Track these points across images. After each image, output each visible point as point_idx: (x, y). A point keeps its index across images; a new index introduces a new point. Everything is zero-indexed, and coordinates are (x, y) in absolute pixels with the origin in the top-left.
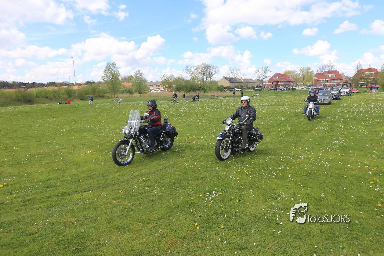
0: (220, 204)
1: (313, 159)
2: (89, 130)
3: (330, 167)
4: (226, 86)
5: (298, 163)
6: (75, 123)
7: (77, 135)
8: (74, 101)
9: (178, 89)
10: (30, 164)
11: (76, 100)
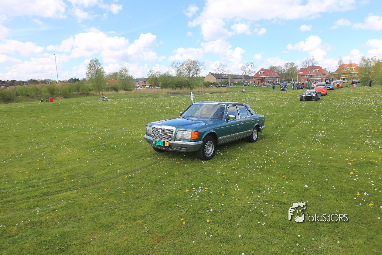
0: (206, 199)
1: (297, 152)
2: (73, 129)
3: (313, 159)
5: (283, 156)
6: (58, 122)
7: (60, 134)
8: (57, 99)
9: (164, 86)
10: (10, 164)
11: (59, 98)
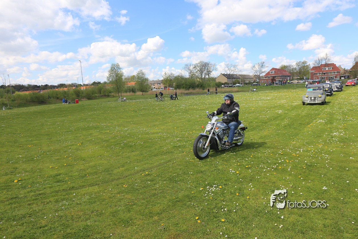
0: (220, 198)
1: (312, 151)
2: (95, 128)
3: (330, 160)
4: (224, 82)
5: (297, 156)
6: (82, 121)
7: (84, 133)
8: (82, 101)
9: (178, 87)
10: (42, 160)
11: (84, 100)
